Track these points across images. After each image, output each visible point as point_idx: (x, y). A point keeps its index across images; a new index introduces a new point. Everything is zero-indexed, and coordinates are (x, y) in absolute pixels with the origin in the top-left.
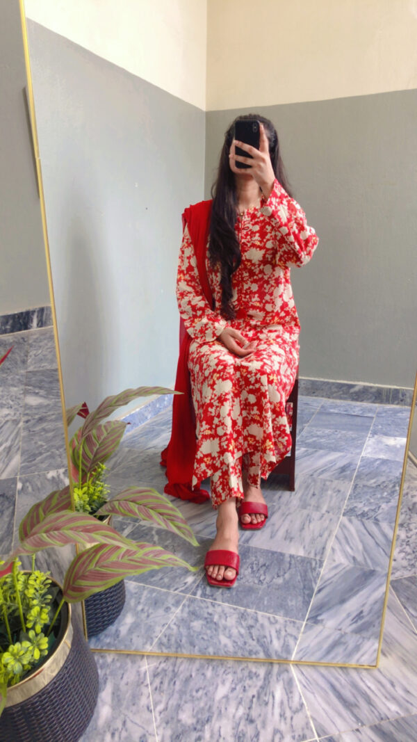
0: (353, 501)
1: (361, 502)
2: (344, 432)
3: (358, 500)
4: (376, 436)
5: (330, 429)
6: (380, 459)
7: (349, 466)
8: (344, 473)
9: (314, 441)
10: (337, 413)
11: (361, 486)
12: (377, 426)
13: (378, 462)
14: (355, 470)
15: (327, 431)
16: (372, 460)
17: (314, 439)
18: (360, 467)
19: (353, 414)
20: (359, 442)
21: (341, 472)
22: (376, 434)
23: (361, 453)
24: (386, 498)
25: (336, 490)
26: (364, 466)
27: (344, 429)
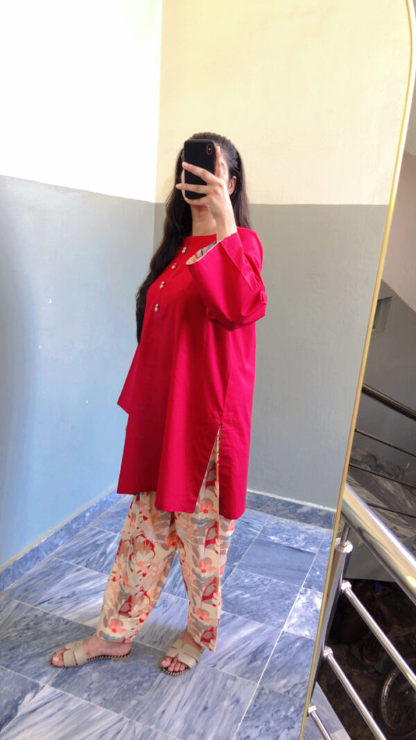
0: (248, 724)
1: (257, 727)
2: (275, 581)
3: (255, 723)
4: (309, 591)
5: (262, 573)
6: (302, 637)
7: (263, 650)
8: (254, 664)
9: (237, 597)
10: (277, 544)
11: (267, 691)
12: (316, 571)
13: (298, 644)
14: (268, 657)
15: (257, 578)
16: (293, 638)
17: (238, 592)
18: (276, 652)
19: (295, 546)
20: (288, 601)
21: (251, 662)
22: (310, 588)
23: (283, 623)
24: (291, 718)
25: (235, 699)
26: (280, 651)
27: (276, 576)
